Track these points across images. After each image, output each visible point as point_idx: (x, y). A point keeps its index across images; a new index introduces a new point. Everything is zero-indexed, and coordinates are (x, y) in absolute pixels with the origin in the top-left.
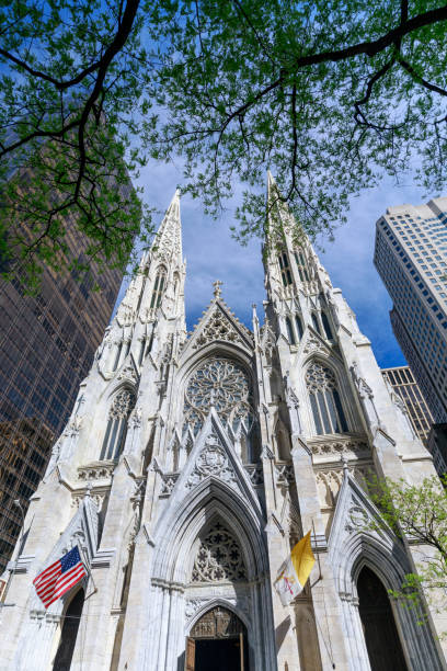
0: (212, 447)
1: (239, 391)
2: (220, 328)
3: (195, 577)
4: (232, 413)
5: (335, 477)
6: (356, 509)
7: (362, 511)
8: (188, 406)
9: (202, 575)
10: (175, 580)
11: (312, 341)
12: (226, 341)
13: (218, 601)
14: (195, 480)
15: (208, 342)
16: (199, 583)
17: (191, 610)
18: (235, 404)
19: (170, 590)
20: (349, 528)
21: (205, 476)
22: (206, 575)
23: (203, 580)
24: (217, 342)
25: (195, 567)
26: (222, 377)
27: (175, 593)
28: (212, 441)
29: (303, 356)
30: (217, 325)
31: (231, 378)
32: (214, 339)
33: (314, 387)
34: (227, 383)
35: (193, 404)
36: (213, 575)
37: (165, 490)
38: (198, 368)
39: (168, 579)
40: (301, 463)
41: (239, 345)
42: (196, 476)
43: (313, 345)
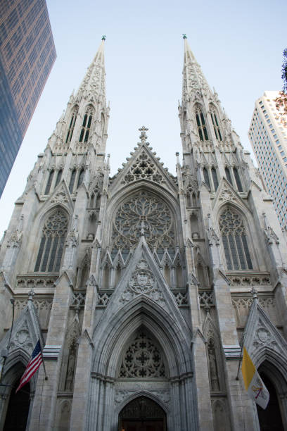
0: (143, 270)
1: (162, 226)
2: (146, 168)
3: (123, 374)
4: (156, 244)
5: (244, 304)
6: (262, 329)
7: (267, 331)
8: (115, 233)
9: (129, 372)
10: (108, 375)
11: (226, 191)
12: (152, 180)
13: (143, 392)
14: (128, 296)
15: (135, 180)
16: (126, 378)
17: (121, 398)
18: (158, 236)
19: (105, 383)
20: (256, 344)
21: (137, 294)
22: (132, 373)
23: (130, 377)
24: (143, 180)
25: (122, 366)
26: (147, 212)
27: (108, 385)
28: (142, 266)
29: (219, 204)
30: (143, 165)
31: (155, 213)
32: (141, 178)
33: (226, 230)
34: (151, 218)
35: (121, 232)
36: (138, 373)
37: (101, 303)
38: (126, 201)
39: (104, 374)
40: (221, 291)
41: (164, 186)
42: (128, 293)
43: (227, 195)
